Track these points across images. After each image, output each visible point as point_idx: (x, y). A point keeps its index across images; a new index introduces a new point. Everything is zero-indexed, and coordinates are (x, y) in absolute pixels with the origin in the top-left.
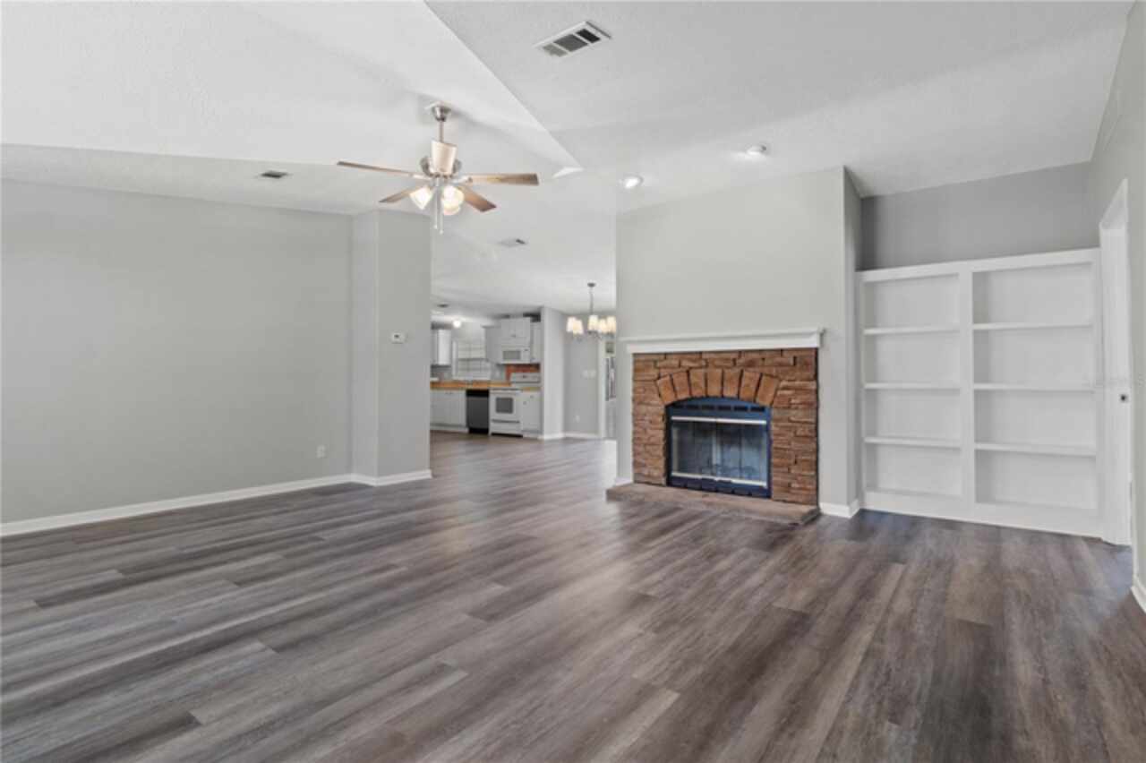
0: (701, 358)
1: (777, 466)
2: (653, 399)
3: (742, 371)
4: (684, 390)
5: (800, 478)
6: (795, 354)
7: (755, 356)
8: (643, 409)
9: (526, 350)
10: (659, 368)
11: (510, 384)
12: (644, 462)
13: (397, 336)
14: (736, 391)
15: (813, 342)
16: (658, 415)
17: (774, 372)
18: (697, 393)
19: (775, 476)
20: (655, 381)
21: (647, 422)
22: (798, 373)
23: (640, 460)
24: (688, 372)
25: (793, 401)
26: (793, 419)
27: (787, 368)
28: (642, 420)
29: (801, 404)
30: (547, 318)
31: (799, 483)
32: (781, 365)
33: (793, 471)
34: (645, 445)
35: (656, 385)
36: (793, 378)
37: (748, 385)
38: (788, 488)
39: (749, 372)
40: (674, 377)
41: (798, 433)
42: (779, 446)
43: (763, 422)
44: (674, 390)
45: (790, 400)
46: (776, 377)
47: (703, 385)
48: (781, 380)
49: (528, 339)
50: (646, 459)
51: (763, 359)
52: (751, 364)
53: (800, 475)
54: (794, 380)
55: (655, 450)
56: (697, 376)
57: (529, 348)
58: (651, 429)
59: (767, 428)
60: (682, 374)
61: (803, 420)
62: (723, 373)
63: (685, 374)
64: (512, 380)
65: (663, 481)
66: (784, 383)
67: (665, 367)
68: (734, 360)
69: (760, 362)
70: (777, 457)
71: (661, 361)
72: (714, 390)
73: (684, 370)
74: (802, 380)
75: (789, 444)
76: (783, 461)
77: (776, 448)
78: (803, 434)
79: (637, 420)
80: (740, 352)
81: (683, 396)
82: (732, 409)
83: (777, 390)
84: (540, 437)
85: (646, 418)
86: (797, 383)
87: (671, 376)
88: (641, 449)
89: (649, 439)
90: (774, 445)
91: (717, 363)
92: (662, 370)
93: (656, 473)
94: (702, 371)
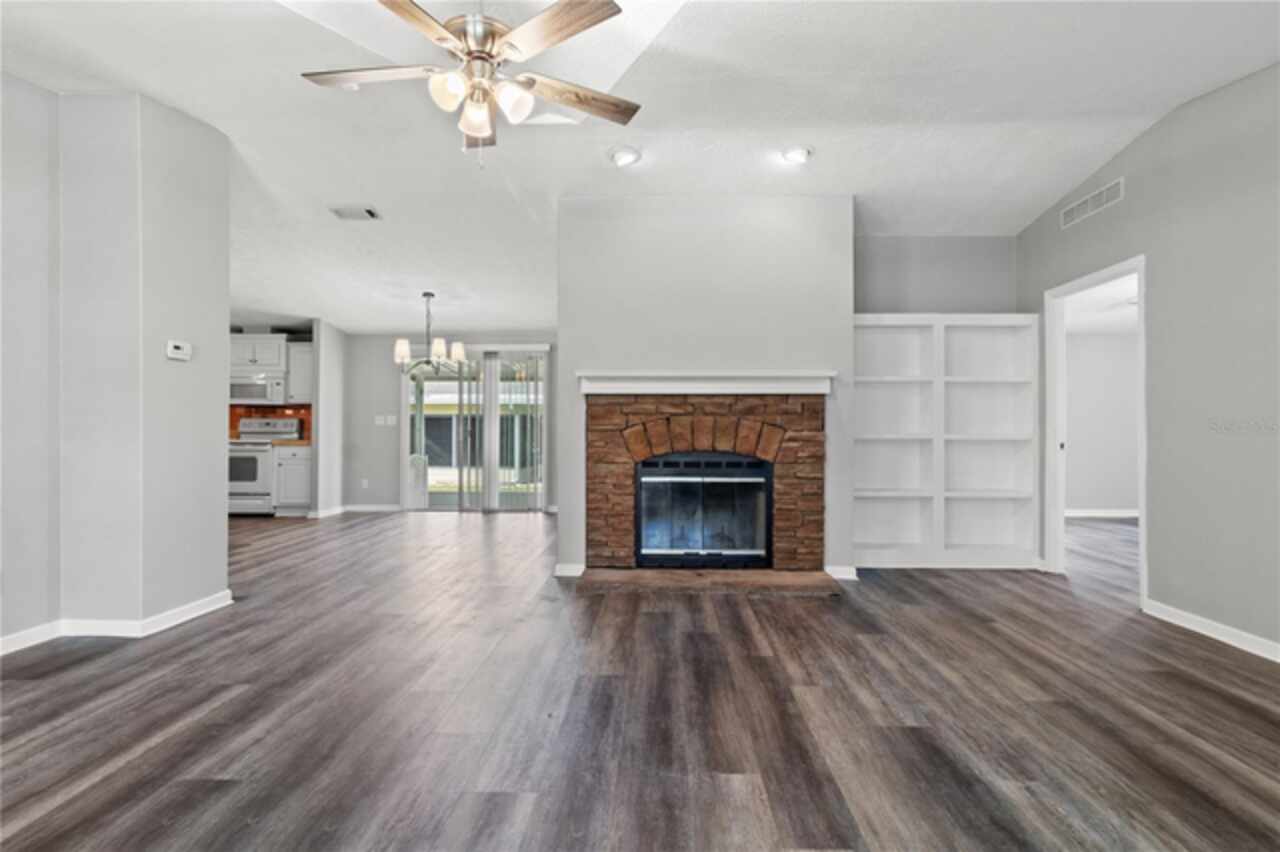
0: (685, 403)
1: (780, 529)
2: (620, 455)
3: (739, 420)
4: (662, 445)
5: (806, 542)
6: (805, 400)
7: (756, 402)
8: (603, 468)
9: (278, 384)
10: (627, 414)
11: (238, 437)
12: (604, 539)
13: (177, 348)
14: (732, 443)
15: (822, 388)
16: (627, 476)
17: (779, 420)
18: (680, 446)
19: (778, 542)
20: (621, 431)
21: (611, 487)
22: (806, 423)
23: (597, 536)
24: (668, 419)
25: (800, 454)
26: (799, 474)
27: (794, 417)
28: (603, 483)
29: (809, 457)
30: (323, 338)
31: (807, 547)
32: (786, 413)
33: (799, 535)
34: (606, 516)
35: (623, 436)
36: (799, 428)
37: (747, 437)
38: (792, 555)
39: (748, 420)
40: (648, 426)
41: (806, 490)
42: (784, 507)
43: (761, 480)
44: (650, 444)
45: (796, 452)
46: (780, 427)
47: (689, 437)
48: (785, 431)
49: (283, 367)
50: (606, 535)
51: (766, 406)
52: (750, 411)
53: (807, 538)
54: (802, 430)
55: (620, 523)
56: (681, 425)
57: (282, 382)
58: (614, 494)
59: (768, 488)
60: (660, 421)
61: (812, 475)
62: (715, 422)
63: (665, 422)
64: (241, 428)
65: (632, 562)
66: (790, 434)
67: (635, 414)
68: (730, 405)
69: (762, 409)
70: (781, 520)
71: (628, 404)
72: (704, 442)
73: (664, 417)
74: (810, 430)
75: (795, 504)
76: (788, 524)
77: (779, 509)
78: (811, 491)
79: (594, 483)
80: (737, 397)
81: (660, 451)
82: (724, 465)
83: (781, 442)
84: (311, 515)
85: (608, 481)
86: (805, 433)
87: (644, 424)
88: (600, 522)
89: (613, 509)
90: (777, 506)
91: (709, 409)
92: (631, 417)
93: (622, 553)
94: (686, 420)
